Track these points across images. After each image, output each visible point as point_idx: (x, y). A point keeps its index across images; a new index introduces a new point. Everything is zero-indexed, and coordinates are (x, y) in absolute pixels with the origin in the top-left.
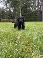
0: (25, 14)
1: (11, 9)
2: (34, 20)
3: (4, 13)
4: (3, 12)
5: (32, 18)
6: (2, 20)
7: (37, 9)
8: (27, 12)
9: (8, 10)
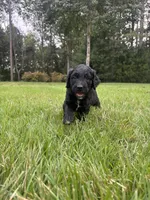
0: (103, 56)
1: (56, 41)
2: (133, 77)
3: (34, 54)
4: (30, 50)
5: (127, 69)
6: (27, 75)
7: (144, 39)
8: (111, 50)
9: (46, 43)
